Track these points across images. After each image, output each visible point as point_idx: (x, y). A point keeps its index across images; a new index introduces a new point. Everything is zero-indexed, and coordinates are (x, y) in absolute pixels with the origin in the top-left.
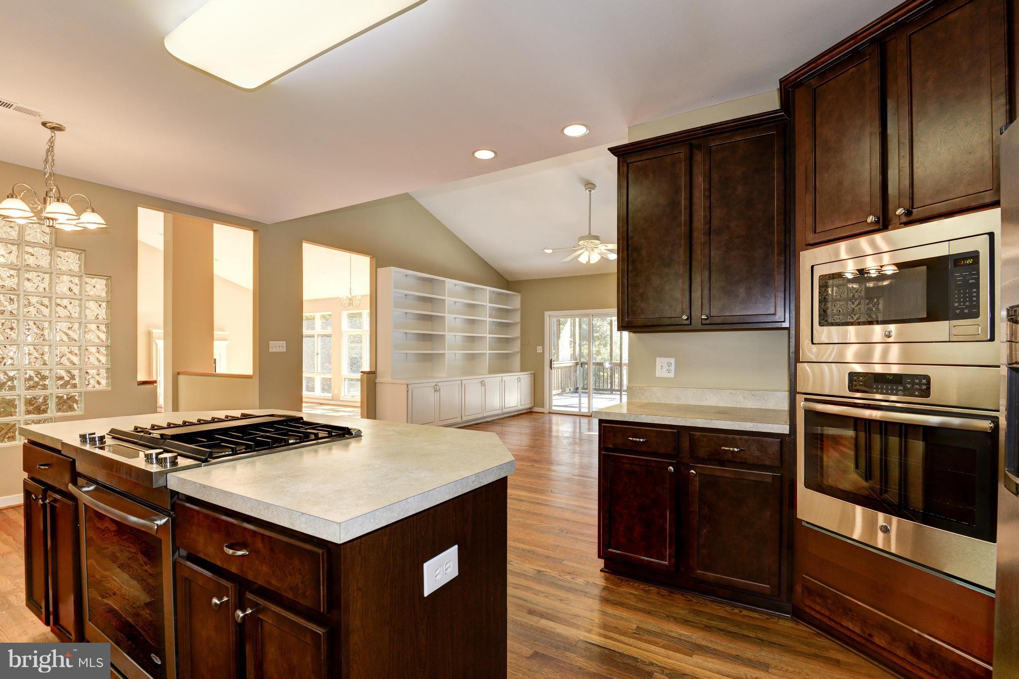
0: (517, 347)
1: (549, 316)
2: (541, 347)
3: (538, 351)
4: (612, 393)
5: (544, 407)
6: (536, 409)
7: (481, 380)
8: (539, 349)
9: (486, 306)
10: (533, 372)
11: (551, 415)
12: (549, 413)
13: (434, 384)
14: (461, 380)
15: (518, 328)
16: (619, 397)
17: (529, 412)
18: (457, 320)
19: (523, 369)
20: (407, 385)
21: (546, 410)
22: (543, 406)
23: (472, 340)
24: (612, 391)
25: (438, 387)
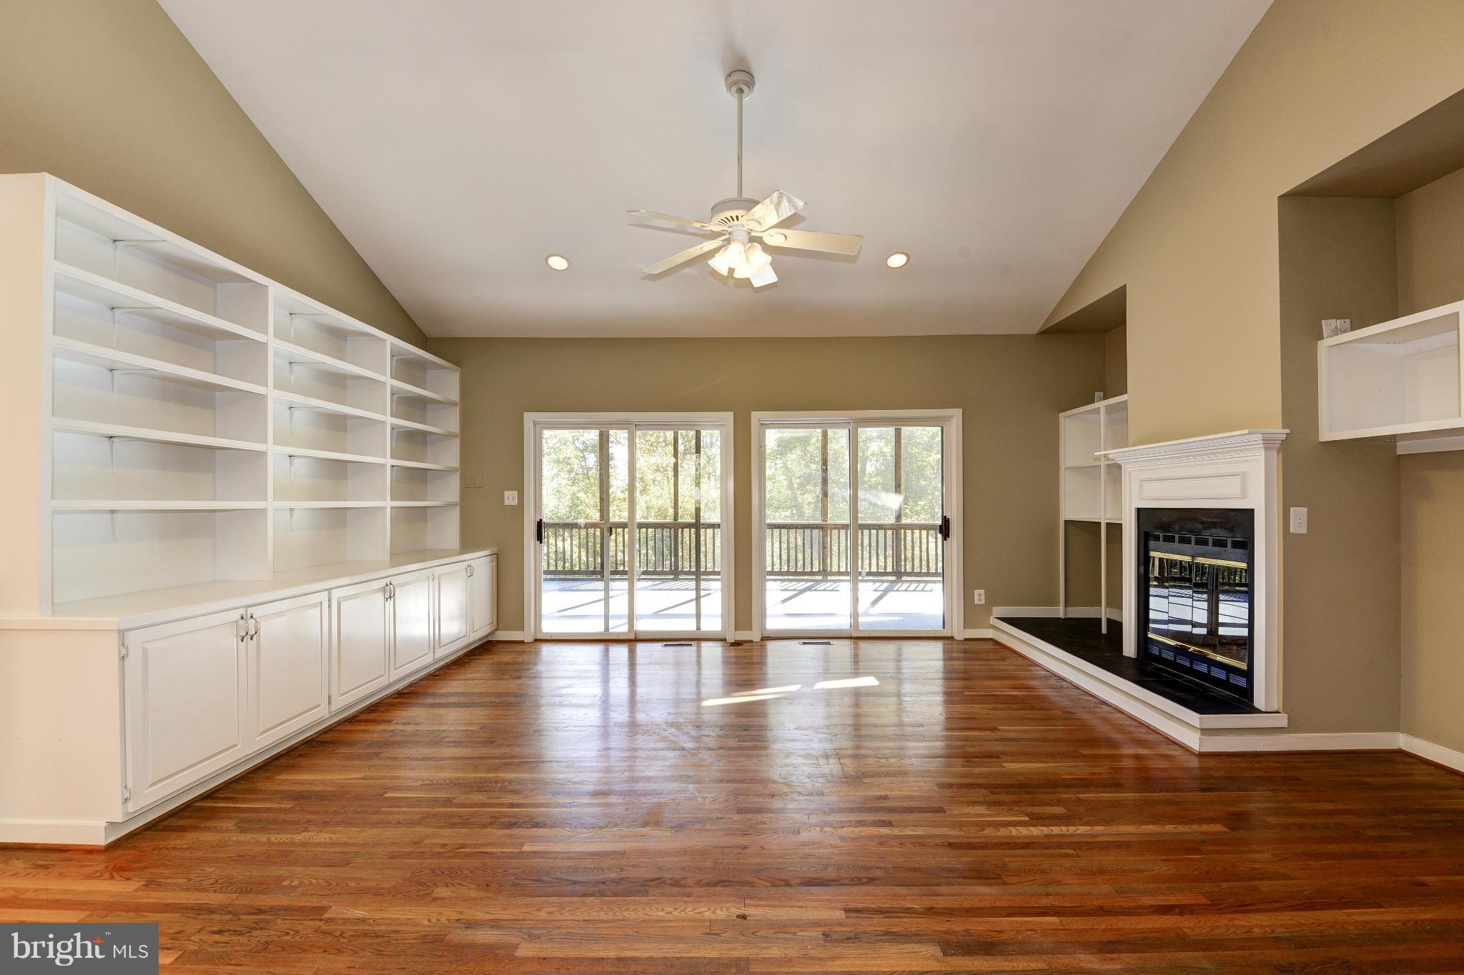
0: (451, 491)
1: (535, 424)
2: (515, 493)
3: (507, 502)
4: (675, 579)
5: (522, 629)
6: (503, 635)
7: (382, 583)
8: (510, 498)
9: (384, 384)
10: (495, 550)
11: (538, 643)
12: (536, 640)
13: (236, 615)
14: (329, 590)
15: (455, 446)
16: (693, 584)
17: (486, 647)
18: (297, 413)
19: (467, 545)
20: (122, 633)
21: (527, 636)
22: (521, 627)
23: (337, 471)
24: (676, 573)
25: (252, 622)
